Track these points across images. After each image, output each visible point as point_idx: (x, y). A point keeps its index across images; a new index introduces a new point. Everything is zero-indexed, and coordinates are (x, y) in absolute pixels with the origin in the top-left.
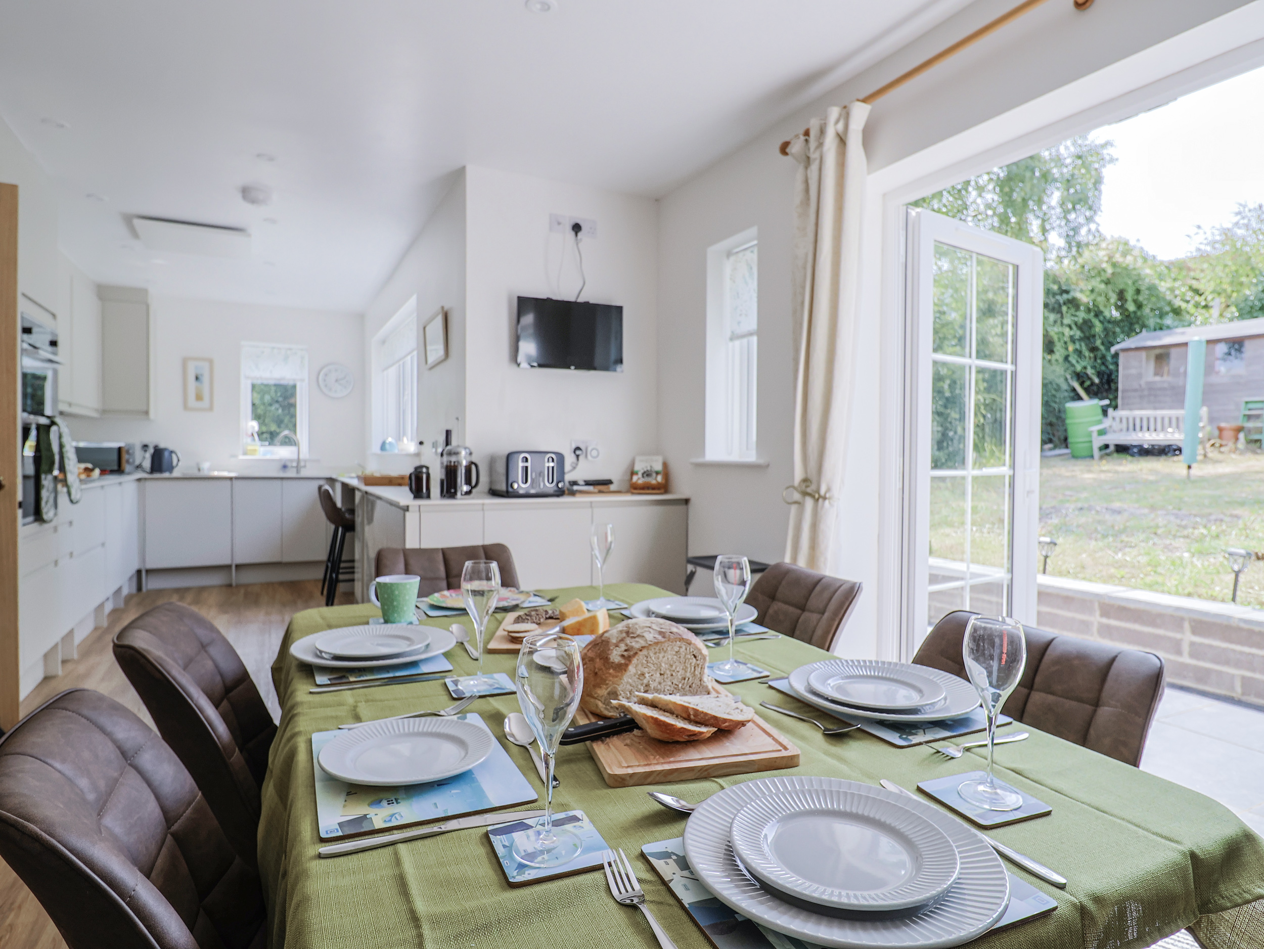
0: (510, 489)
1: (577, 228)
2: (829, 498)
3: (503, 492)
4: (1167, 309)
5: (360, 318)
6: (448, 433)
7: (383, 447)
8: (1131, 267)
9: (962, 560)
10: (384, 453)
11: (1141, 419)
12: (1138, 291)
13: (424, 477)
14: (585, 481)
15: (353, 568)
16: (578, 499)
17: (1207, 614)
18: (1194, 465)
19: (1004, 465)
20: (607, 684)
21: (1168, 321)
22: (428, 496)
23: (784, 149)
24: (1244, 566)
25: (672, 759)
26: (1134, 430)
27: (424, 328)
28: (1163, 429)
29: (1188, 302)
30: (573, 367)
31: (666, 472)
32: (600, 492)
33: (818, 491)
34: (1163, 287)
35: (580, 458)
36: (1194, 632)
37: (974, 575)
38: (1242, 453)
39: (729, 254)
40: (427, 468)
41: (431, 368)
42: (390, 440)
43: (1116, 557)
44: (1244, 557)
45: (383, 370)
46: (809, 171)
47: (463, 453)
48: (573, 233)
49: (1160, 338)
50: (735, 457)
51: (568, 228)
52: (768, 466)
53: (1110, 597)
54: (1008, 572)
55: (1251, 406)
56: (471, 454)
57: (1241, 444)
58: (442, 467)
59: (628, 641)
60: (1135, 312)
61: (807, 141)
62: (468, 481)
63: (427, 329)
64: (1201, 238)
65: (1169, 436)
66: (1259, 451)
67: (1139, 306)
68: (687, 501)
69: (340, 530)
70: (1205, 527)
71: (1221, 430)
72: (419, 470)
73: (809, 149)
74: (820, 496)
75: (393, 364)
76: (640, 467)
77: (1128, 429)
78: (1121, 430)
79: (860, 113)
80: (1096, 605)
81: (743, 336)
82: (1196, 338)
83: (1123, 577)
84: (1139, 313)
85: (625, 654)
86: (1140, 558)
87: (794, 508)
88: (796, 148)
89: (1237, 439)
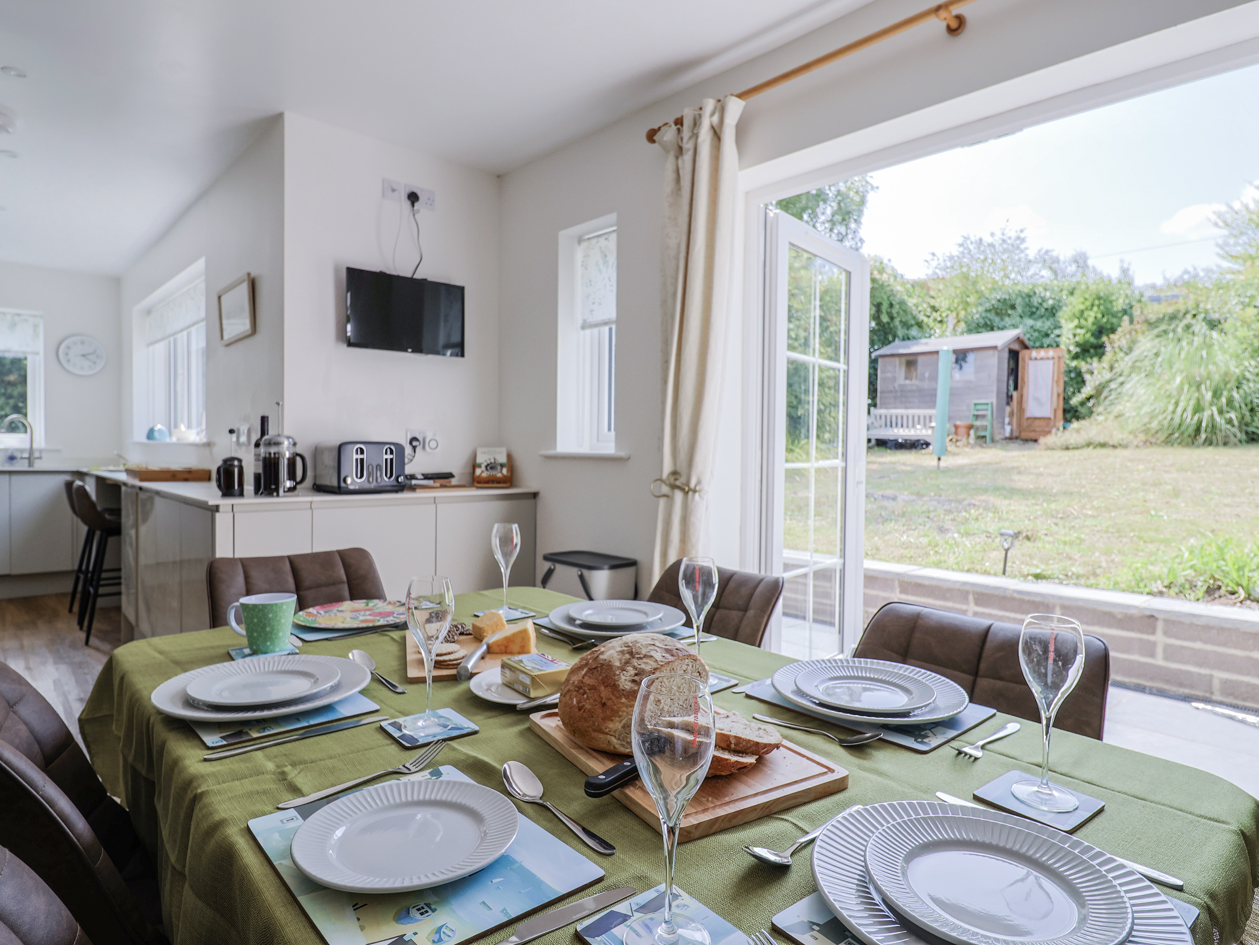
0: (343, 485)
1: (413, 198)
2: (700, 491)
3: (332, 487)
4: (913, 322)
5: (115, 282)
6: (264, 420)
7: (150, 435)
8: (886, 284)
9: (806, 550)
10: (151, 442)
11: (897, 417)
12: (891, 305)
13: (236, 470)
14: (423, 475)
15: (120, 578)
16: (419, 494)
17: (987, 587)
18: (943, 458)
19: (837, 458)
20: (620, 716)
21: (914, 332)
22: (241, 494)
23: (651, 136)
24: (1012, 544)
25: (727, 799)
26: (891, 426)
27: (219, 297)
28: (913, 426)
29: (929, 317)
30: (410, 350)
31: (511, 463)
32: (442, 486)
33: (688, 484)
34: (911, 302)
35: (417, 450)
36: (977, 603)
37: (815, 563)
38: (973, 447)
39: (580, 240)
40: (240, 461)
41: (228, 345)
42: (159, 427)
43: (902, 539)
44: (1012, 536)
45: (149, 345)
46: (680, 161)
47: (286, 443)
48: (409, 203)
49: (909, 347)
50: (585, 449)
51: (404, 197)
52: (629, 458)
53: (909, 576)
54: (841, 557)
55: (979, 407)
56: (295, 444)
57: (972, 440)
58: (257, 460)
59: (635, 662)
60: (888, 323)
61: (679, 130)
62: (292, 475)
63: (223, 298)
64: (934, 264)
65: (918, 432)
66: (984, 445)
67: (892, 318)
68: (535, 495)
69: (98, 534)
70: (966, 511)
71: (956, 427)
72: (228, 463)
73: (682, 139)
74: (690, 490)
75: (163, 339)
76: (482, 459)
77: (886, 425)
78: (881, 426)
79: (735, 108)
80: (897, 583)
81: (596, 325)
82: (945, 348)
83: (911, 557)
84: (892, 325)
85: (636, 678)
86: (921, 539)
87: (662, 502)
88: (668, 135)
89: (969, 435)
